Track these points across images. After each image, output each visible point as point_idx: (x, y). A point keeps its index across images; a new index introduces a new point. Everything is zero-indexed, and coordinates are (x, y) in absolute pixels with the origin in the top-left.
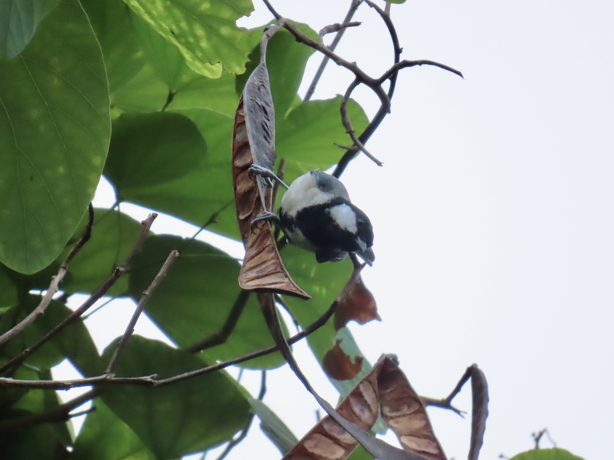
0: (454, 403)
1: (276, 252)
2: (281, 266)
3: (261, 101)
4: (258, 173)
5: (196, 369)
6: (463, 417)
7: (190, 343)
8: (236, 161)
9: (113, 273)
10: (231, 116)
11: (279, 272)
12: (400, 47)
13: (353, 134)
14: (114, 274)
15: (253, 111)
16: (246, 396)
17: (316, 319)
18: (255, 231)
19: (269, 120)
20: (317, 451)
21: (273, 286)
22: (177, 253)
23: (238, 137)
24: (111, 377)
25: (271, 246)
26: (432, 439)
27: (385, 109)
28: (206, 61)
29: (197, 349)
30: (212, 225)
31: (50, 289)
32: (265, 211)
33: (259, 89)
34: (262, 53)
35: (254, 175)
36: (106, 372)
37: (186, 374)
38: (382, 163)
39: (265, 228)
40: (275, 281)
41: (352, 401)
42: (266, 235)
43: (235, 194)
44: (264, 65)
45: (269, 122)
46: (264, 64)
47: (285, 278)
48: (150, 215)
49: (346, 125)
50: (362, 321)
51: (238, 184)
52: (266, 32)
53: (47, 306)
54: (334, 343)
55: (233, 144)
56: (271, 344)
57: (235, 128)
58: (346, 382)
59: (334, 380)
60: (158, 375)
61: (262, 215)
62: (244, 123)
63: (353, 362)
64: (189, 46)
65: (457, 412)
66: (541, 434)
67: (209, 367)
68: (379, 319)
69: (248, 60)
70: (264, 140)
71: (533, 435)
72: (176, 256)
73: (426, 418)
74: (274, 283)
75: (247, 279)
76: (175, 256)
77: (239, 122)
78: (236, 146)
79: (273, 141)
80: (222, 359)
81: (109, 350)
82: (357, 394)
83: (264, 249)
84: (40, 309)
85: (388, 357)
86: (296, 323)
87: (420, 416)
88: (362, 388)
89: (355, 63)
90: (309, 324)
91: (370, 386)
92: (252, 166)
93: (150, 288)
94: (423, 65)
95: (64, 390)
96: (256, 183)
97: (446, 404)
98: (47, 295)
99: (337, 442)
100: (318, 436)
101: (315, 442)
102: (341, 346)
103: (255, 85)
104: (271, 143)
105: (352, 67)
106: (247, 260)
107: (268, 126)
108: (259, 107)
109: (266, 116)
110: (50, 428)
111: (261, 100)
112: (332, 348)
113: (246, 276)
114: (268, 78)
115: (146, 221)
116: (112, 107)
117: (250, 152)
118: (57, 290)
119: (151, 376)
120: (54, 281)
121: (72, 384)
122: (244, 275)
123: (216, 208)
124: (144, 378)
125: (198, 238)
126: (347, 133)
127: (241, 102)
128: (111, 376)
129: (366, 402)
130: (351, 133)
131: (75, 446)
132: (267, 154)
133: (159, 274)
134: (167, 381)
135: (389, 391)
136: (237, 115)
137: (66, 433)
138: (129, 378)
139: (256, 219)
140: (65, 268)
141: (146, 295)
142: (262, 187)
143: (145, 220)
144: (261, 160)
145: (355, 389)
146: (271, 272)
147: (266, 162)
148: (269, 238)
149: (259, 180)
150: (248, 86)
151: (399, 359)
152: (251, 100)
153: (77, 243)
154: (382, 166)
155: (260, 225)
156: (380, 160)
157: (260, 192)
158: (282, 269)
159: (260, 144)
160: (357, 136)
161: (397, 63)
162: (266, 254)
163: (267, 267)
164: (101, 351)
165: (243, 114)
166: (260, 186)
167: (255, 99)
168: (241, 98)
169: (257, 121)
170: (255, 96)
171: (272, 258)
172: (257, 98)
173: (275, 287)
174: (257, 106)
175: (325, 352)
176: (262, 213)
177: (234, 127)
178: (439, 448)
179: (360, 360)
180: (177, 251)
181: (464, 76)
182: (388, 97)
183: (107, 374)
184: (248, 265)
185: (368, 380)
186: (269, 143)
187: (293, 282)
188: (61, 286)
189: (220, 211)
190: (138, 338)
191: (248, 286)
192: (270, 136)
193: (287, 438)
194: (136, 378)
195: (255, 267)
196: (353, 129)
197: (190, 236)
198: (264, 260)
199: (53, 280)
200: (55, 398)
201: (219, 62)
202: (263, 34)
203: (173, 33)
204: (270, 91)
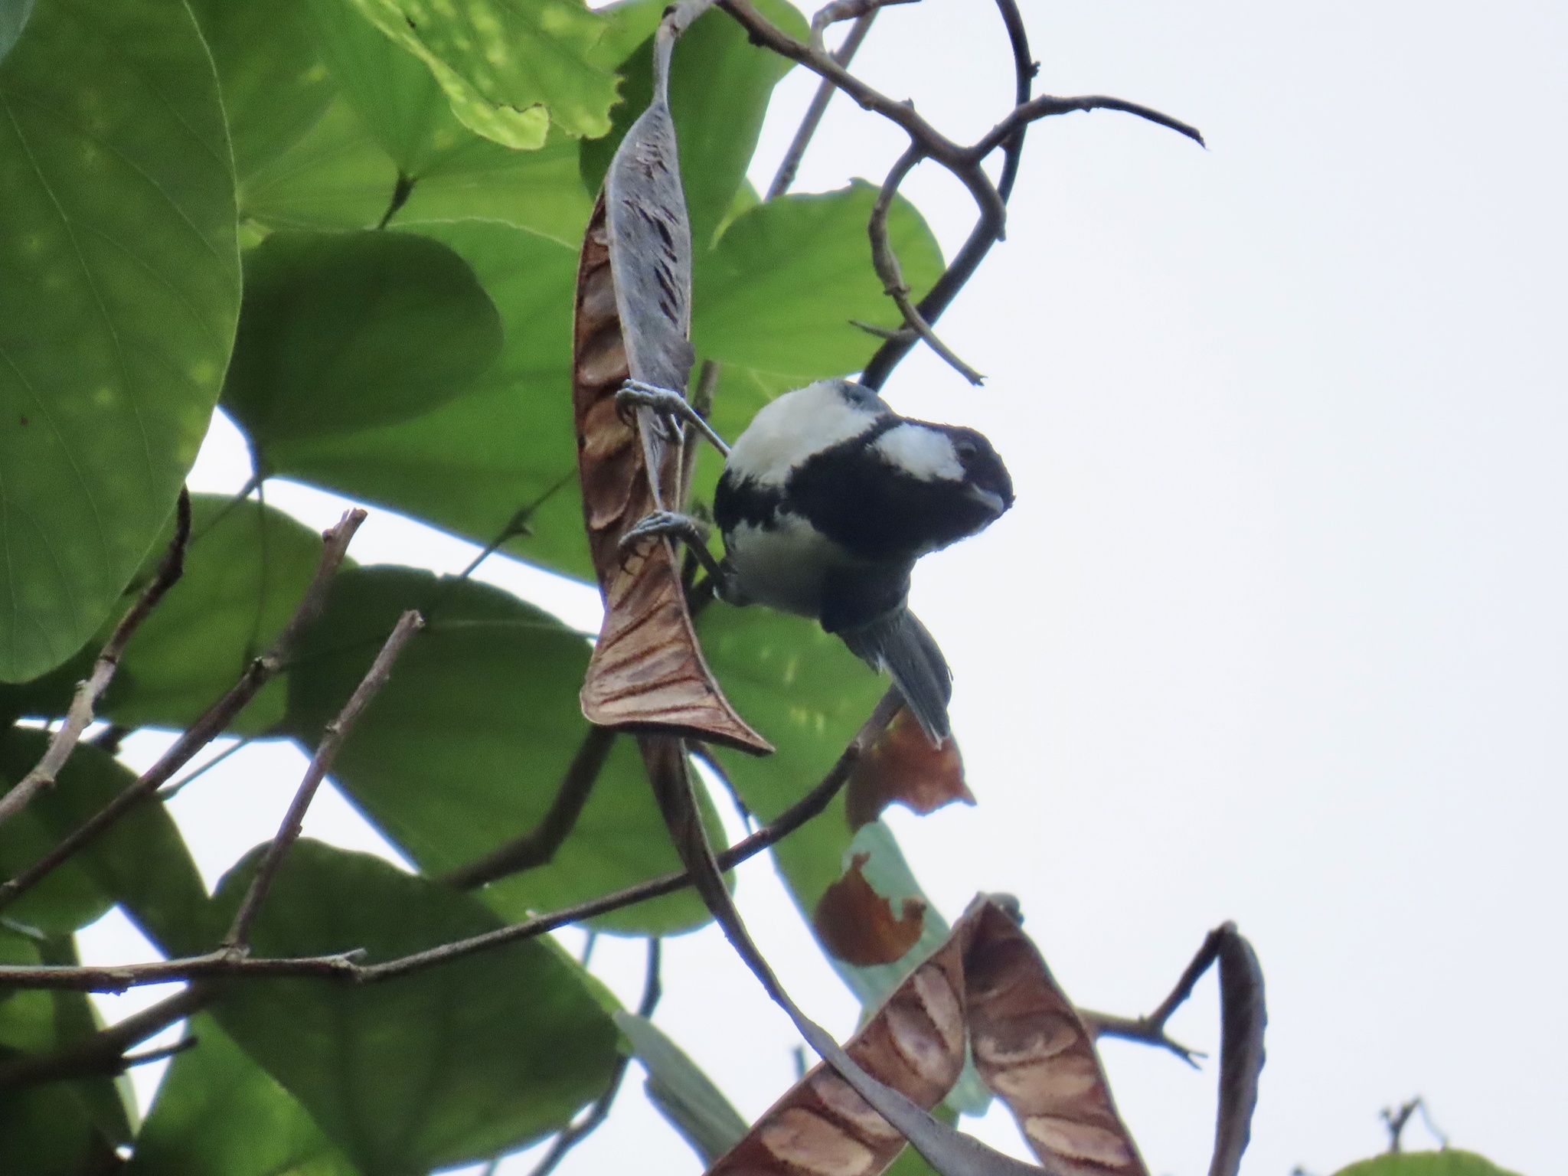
0: (1171, 1028)
1: (684, 622)
2: (697, 661)
3: (653, 208)
4: (641, 402)
5: (471, 936)
6: (1196, 1066)
7: (454, 863)
8: (584, 369)
9: (244, 674)
10: (573, 243)
11: (690, 678)
12: (1033, 61)
13: (904, 297)
14: (247, 676)
15: (633, 234)
16: (606, 1007)
17: (796, 797)
18: (628, 566)
19: (674, 259)
20: (798, 1158)
21: (672, 718)
22: (419, 619)
23: (589, 302)
24: (241, 956)
25: (673, 605)
26: (1111, 1125)
27: (991, 228)
28: (502, 101)
29: (475, 878)
30: (517, 539)
31: (71, 716)
32: (660, 509)
33: (649, 174)
34: (658, 75)
35: (631, 408)
36: (227, 943)
37: (443, 949)
38: (982, 377)
39: (657, 557)
40: (679, 703)
41: (895, 1022)
42: (659, 574)
43: (581, 458)
44: (661, 109)
45: (674, 264)
46: (663, 104)
47: (705, 694)
48: (345, 515)
49: (883, 270)
50: (922, 805)
51: (589, 432)
52: (670, 17)
53: (62, 763)
54: (847, 864)
55: (577, 323)
56: (673, 868)
57: (583, 282)
58: (877, 971)
59: (844, 965)
60: (366, 949)
61: (649, 522)
62: (607, 264)
63: (898, 916)
64: (457, 62)
65: (1182, 1052)
66: (1406, 1113)
67: (509, 930)
68: (970, 801)
69: (619, 100)
70: (661, 314)
71: (1386, 1114)
72: (416, 628)
73: (1094, 1069)
74: (676, 709)
75: (602, 694)
76: (413, 626)
77: (593, 263)
78: (586, 327)
79: (685, 316)
80: (542, 907)
81: (233, 882)
82: (908, 1002)
83: (651, 614)
84: (44, 772)
85: (994, 903)
86: (744, 809)
87: (1080, 1063)
88: (921, 987)
89: (910, 103)
90: (779, 811)
91: (944, 982)
92: (628, 386)
93: (345, 715)
94: (1094, 110)
95: (111, 994)
96: (636, 431)
97: (1149, 1031)
98: (63, 733)
99: (851, 1131)
100: (801, 1115)
101: (793, 1132)
102: (866, 872)
103: (637, 161)
104: (679, 323)
105: (903, 115)
106: (606, 644)
107: (673, 274)
108: (647, 225)
109: (668, 249)
110: (70, 1094)
111: (654, 204)
112: (839, 877)
113: (602, 686)
114: (672, 145)
115: (334, 531)
116: (244, 218)
117: (622, 344)
118: (91, 719)
119: (348, 954)
120: (82, 695)
121: (132, 975)
122: (595, 684)
123: (528, 493)
124: (328, 959)
125: (477, 576)
126: (887, 293)
127: (599, 209)
128: (237, 953)
129: (932, 1023)
130: (897, 293)
131: (138, 1144)
132: (667, 351)
133: (371, 676)
134: (393, 969)
135: (994, 993)
136: (589, 244)
137: (114, 1108)
138: (287, 961)
139: (634, 532)
140: (110, 660)
141: (335, 732)
142: (653, 442)
143: (332, 527)
144: (653, 369)
145: (901, 990)
146: (667, 680)
147: (665, 375)
148: (668, 583)
149: (647, 423)
150: (620, 165)
151: (1023, 909)
152: (627, 202)
153: (145, 592)
154: (981, 384)
155: (643, 549)
156: (977, 368)
157: (646, 457)
158: (699, 668)
159: (650, 323)
160: (914, 299)
161: (1024, 106)
162: (655, 628)
163: (660, 663)
164: (210, 885)
165: (605, 242)
166: (645, 439)
167: (637, 202)
168: (598, 197)
169: (641, 259)
170: (636, 191)
171: (674, 640)
172: (642, 197)
173: (677, 720)
174: (643, 220)
175: (821, 890)
176: (648, 517)
177: (581, 277)
178: (1129, 1150)
179: (917, 911)
180: (417, 613)
181: (1205, 141)
182: (998, 197)
183: (229, 949)
184: (609, 658)
185: (936, 963)
186: (674, 320)
187: (728, 707)
188: (100, 708)
189: (538, 502)
190: (315, 848)
191: (605, 714)
192: (678, 301)
193: (718, 1123)
194: (307, 960)
195: (625, 663)
196: (902, 284)
197: (456, 570)
198: (654, 643)
199: (79, 693)
200: (86, 1014)
201: (537, 105)
202: (660, 25)
203: (413, 25)
204: (677, 179)
